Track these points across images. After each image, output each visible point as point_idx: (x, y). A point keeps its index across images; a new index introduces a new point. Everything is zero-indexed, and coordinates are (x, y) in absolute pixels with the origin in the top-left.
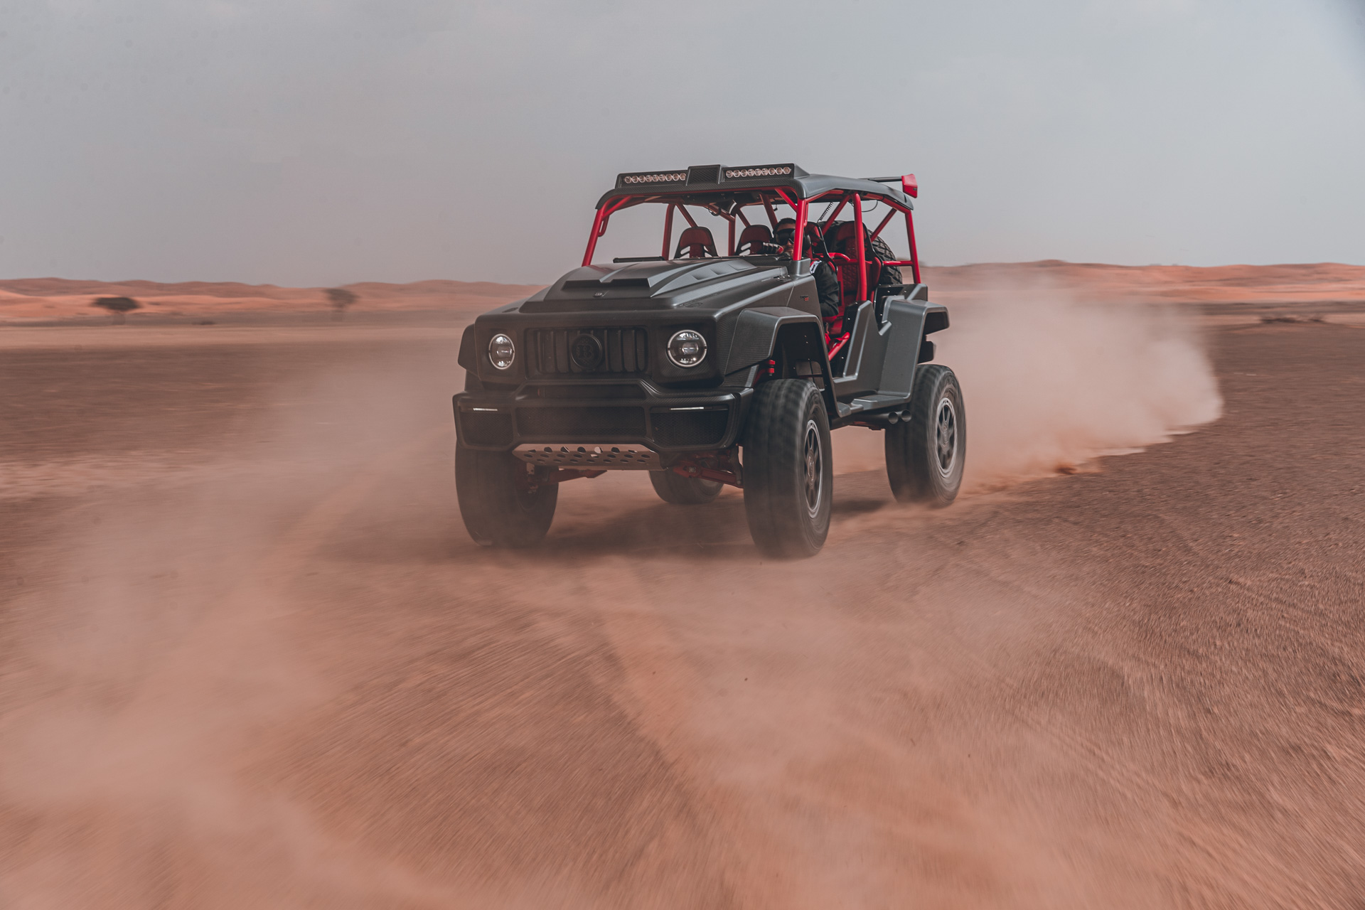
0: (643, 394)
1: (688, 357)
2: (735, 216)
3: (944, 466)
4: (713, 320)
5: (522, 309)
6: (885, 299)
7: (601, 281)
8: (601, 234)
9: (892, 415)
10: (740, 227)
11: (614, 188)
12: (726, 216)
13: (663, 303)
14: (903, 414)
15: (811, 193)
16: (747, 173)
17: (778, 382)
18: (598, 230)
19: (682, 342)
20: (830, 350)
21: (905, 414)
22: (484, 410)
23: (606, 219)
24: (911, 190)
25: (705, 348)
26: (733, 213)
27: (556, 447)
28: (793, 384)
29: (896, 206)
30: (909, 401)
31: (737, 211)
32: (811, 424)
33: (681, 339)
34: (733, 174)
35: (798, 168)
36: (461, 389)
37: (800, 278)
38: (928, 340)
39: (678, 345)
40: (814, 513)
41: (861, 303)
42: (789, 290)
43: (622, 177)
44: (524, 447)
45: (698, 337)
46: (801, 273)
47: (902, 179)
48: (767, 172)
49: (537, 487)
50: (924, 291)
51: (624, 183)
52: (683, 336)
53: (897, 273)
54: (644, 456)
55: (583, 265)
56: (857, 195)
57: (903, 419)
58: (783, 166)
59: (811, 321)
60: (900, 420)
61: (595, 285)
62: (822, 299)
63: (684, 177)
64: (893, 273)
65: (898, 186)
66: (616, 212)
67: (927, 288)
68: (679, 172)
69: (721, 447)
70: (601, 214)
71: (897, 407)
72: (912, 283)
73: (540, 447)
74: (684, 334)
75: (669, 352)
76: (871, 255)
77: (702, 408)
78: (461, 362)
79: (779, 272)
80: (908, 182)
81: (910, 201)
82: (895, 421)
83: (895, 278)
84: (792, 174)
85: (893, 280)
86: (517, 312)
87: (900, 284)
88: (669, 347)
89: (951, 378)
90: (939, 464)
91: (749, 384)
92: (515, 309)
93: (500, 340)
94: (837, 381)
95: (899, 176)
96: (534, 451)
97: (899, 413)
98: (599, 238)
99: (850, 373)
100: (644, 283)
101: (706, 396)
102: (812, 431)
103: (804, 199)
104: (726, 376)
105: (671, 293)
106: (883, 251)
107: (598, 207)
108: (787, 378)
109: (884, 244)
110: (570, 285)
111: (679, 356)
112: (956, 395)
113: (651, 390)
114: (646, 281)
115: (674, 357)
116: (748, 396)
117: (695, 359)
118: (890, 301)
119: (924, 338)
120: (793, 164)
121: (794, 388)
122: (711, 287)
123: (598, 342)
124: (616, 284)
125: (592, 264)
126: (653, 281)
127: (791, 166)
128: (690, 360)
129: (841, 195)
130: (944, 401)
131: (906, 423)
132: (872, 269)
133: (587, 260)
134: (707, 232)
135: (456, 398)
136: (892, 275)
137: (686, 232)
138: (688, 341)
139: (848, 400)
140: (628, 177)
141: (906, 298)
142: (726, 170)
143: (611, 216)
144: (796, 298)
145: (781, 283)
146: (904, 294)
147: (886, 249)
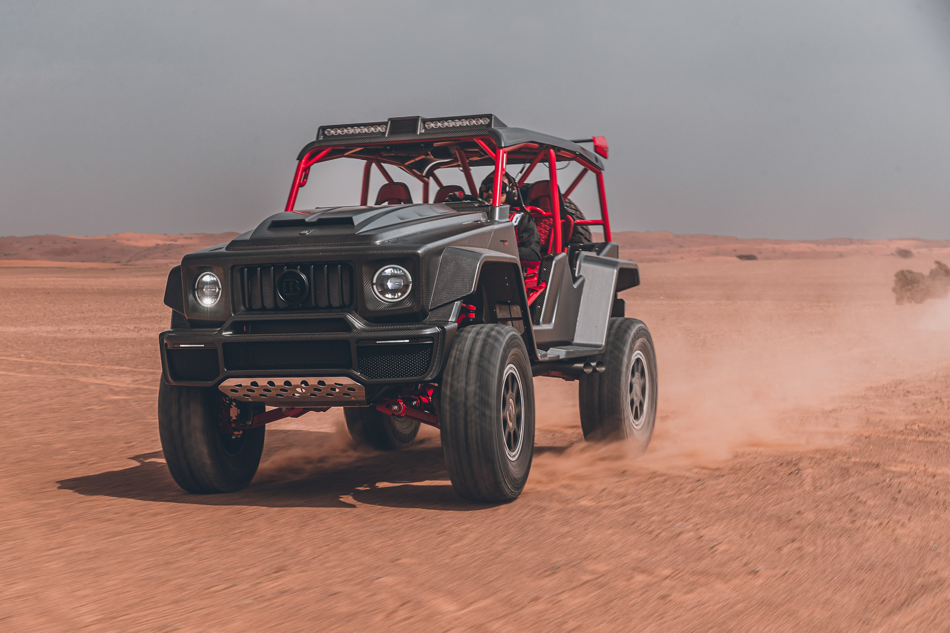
0: (349, 327)
1: (393, 292)
2: (428, 178)
3: (636, 417)
4: (418, 255)
5: (228, 248)
6: (578, 254)
7: (307, 220)
8: (302, 184)
9: (587, 365)
10: (434, 189)
11: (314, 140)
12: (420, 178)
13: (368, 238)
14: (598, 365)
15: (510, 142)
16: (446, 124)
17: (477, 327)
18: (300, 180)
19: (388, 277)
20: (529, 297)
21: (599, 364)
22: (190, 346)
23: (307, 170)
24: (601, 151)
25: (410, 282)
26: (428, 176)
27: (263, 382)
28: (492, 329)
29: (589, 165)
30: (603, 352)
31: (431, 173)
32: (510, 369)
33: (386, 274)
34: (432, 125)
35: (496, 118)
36: (167, 326)
37: (499, 223)
38: (618, 298)
39: (383, 279)
40: (514, 456)
41: (556, 254)
42: (489, 233)
43: (323, 129)
44: (231, 382)
45: (403, 271)
46: (500, 217)
47: (593, 140)
48: (466, 123)
49: (241, 432)
50: (615, 249)
51: (324, 134)
52: (388, 271)
53: (588, 234)
54: (349, 389)
55: (286, 210)
56: (552, 150)
57: (597, 369)
58: (481, 117)
59: (512, 261)
60: (595, 370)
61: (300, 224)
62: (521, 244)
63: (384, 129)
64: (583, 233)
65: (589, 147)
66: (315, 164)
67: (617, 247)
68: (379, 124)
69: (426, 379)
70: (302, 166)
71: (592, 358)
72: (603, 241)
73: (246, 382)
74: (390, 270)
75: (375, 286)
76: (564, 213)
77: (408, 341)
78: (167, 302)
79: (479, 217)
80: (598, 143)
81: (601, 162)
82: (588, 370)
83: (586, 238)
84: (489, 125)
85: (584, 240)
86: (224, 250)
87: (589, 243)
88: (374, 282)
89: (644, 333)
90: (632, 418)
91: (452, 319)
92: (221, 248)
93: (207, 278)
94: (535, 328)
95: (590, 138)
96: (240, 386)
97: (593, 364)
98: (300, 188)
99: (548, 321)
100: (349, 221)
101: (411, 330)
102: (512, 375)
103: (502, 148)
104: (431, 310)
105: (374, 231)
106: (574, 212)
107: (300, 158)
108: (487, 323)
109: (575, 206)
110: (276, 224)
111: (384, 291)
112: (648, 350)
113: (358, 324)
114: (351, 219)
115: (379, 292)
116: (451, 330)
117: (400, 294)
118: (583, 257)
119: (615, 296)
120: (491, 115)
121: (493, 333)
122: (414, 226)
123: (304, 277)
124: (322, 223)
125: (295, 209)
126: (357, 220)
127: (489, 116)
128: (395, 295)
129: (535, 149)
130: (637, 354)
131: (601, 374)
132: (566, 225)
133: (290, 204)
134: (404, 187)
135: (162, 336)
136: (582, 234)
137: (384, 188)
138: (393, 276)
139: (545, 347)
140: (329, 130)
141: (598, 254)
142: (425, 121)
143: (312, 167)
144: (498, 241)
145: (482, 225)
146: (596, 251)
147: (577, 210)
